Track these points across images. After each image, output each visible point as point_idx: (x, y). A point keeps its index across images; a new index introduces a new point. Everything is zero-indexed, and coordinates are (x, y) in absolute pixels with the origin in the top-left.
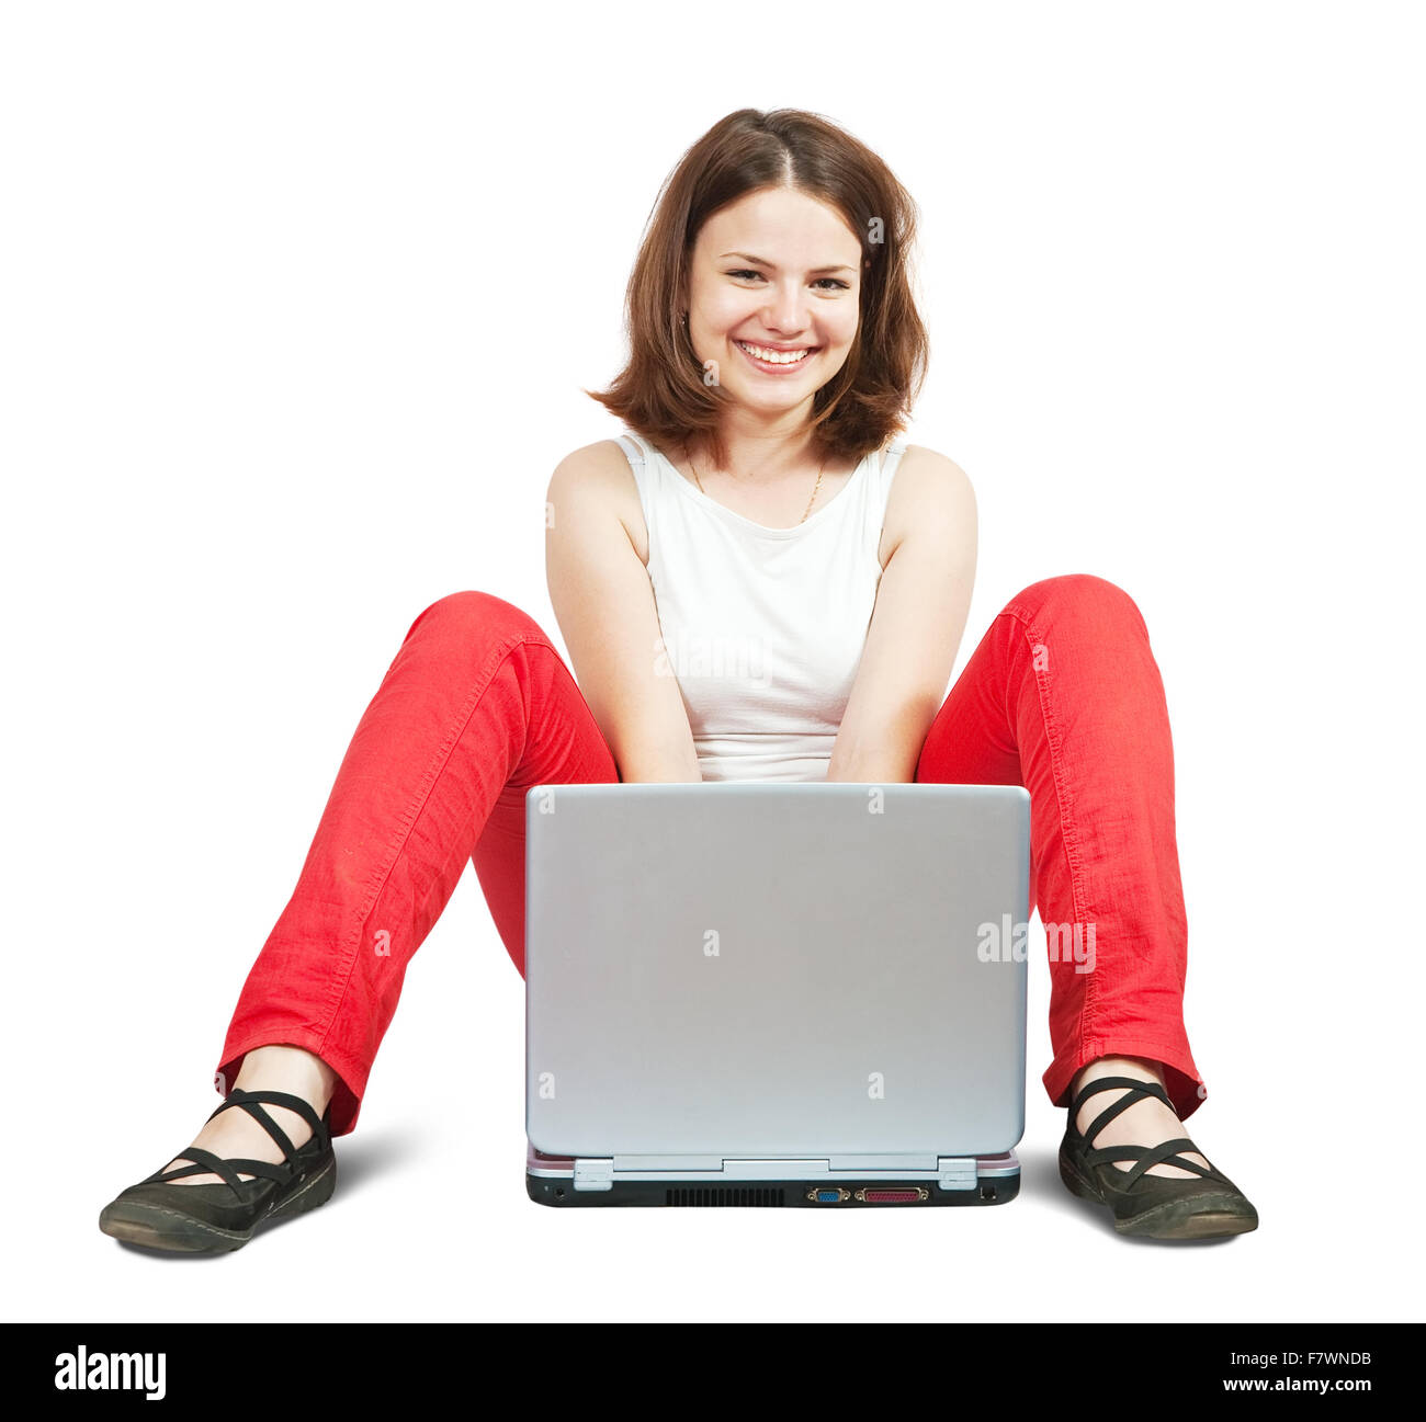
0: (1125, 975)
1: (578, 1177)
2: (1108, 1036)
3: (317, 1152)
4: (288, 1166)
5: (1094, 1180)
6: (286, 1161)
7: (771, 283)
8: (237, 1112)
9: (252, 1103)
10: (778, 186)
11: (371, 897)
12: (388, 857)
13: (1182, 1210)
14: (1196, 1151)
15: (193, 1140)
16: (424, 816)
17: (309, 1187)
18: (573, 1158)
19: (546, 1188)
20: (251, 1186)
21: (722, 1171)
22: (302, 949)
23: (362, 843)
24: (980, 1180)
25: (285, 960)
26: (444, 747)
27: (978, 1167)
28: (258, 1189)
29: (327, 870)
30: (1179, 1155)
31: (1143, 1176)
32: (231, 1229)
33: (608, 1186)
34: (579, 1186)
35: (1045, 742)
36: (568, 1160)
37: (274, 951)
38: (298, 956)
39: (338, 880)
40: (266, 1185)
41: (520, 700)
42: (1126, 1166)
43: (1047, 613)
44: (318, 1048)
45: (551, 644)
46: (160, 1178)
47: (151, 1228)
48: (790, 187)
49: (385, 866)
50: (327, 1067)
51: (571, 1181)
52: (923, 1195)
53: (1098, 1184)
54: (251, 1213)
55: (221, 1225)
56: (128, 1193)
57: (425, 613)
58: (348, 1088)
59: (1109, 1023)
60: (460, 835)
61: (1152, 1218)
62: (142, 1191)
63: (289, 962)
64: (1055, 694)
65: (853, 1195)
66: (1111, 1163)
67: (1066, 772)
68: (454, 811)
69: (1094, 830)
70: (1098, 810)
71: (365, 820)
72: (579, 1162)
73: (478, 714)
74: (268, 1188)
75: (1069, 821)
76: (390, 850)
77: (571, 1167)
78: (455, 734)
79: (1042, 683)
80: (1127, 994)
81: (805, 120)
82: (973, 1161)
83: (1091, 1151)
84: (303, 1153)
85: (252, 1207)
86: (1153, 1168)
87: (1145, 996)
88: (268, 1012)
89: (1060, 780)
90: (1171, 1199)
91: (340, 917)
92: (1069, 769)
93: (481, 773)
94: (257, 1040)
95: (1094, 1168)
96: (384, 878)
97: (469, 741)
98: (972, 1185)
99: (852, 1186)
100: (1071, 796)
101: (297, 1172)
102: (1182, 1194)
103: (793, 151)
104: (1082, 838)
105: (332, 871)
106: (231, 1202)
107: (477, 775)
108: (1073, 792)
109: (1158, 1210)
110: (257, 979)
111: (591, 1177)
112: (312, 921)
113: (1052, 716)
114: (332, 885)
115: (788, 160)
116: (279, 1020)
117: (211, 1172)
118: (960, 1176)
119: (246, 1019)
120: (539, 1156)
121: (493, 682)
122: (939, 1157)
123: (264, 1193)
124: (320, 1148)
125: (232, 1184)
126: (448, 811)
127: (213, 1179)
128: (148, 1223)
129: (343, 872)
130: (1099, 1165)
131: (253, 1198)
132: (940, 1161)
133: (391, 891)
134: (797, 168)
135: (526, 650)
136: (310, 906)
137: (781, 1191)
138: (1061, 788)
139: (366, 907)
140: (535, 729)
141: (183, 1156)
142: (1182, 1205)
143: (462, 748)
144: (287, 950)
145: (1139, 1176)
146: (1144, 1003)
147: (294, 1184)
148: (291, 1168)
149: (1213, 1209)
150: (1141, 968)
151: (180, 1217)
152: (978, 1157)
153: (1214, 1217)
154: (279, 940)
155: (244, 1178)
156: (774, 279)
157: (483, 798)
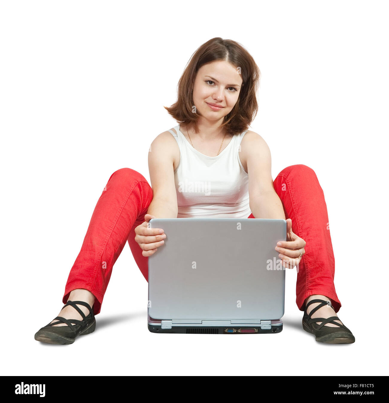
0: (317, 273)
1: (162, 325)
2: (313, 289)
3: (91, 318)
4: (84, 321)
5: (311, 327)
6: (83, 320)
7: (216, 86)
8: (70, 307)
9: (74, 304)
10: (224, 60)
11: (103, 249)
12: (107, 239)
13: (333, 336)
14: (339, 320)
15: (58, 315)
16: (116, 227)
17: (89, 327)
18: (161, 320)
19: (154, 328)
20: (75, 326)
21: (202, 324)
22: (85, 264)
23: (100, 235)
24: (272, 327)
25: (80, 267)
26: (120, 209)
27: (272, 323)
28: (76, 327)
29: (90, 243)
30: (334, 321)
31: (324, 326)
32: (70, 338)
33: (171, 328)
34: (163, 328)
35: (293, 210)
36: (160, 321)
37: (77, 264)
38: (84, 265)
39: (93, 245)
40: (78, 326)
41: (140, 197)
42: (320, 323)
43: (292, 175)
44: (90, 290)
45: (147, 182)
46: (50, 325)
47: (49, 338)
48: (227, 61)
49: (106, 241)
50: (93, 294)
51: (160, 326)
52: (256, 331)
53: (312, 328)
54: (75, 334)
55: (67, 337)
56: (42, 329)
57: (113, 174)
58: (98, 301)
59: (313, 286)
60: (125, 233)
61: (325, 338)
62: (45, 328)
63: (81, 267)
64: (295, 197)
65: (237, 331)
66: (315, 323)
67: (299, 218)
68: (123, 226)
69: (308, 233)
70: (309, 228)
71: (100, 229)
72: (163, 321)
73: (129, 200)
74: (79, 327)
75: (301, 231)
76: (107, 237)
77: (161, 323)
78: (123, 205)
79: (291, 194)
80: (318, 278)
81: (234, 44)
82: (270, 321)
83: (310, 319)
84: (87, 318)
85: (75, 332)
86: (327, 324)
87: (323, 278)
88: (76, 280)
89: (298, 220)
90: (330, 333)
91: (94, 254)
92: (300, 217)
93: (130, 216)
94: (74, 288)
95: (311, 324)
96: (106, 244)
97: (127, 207)
98: (270, 328)
99: (237, 328)
100: (301, 224)
101: (86, 323)
102: (333, 332)
103: (229, 52)
104: (304, 235)
105: (92, 243)
106: (70, 331)
107: (129, 216)
108: (301, 223)
109: (327, 336)
110: (73, 272)
111: (166, 325)
112: (87, 256)
113: (294, 203)
114: (92, 246)
115: (227, 54)
116: (79, 282)
117: (64, 323)
118: (266, 325)
119: (70, 283)
120: (151, 319)
121: (133, 192)
122: (261, 320)
123: (78, 328)
124: (92, 317)
125: (70, 326)
126: (122, 226)
127: (65, 325)
128: (48, 337)
129: (95, 243)
130: (312, 323)
131: (75, 330)
132: (261, 321)
133: (108, 248)
134: (229, 56)
135: (142, 183)
136: (86, 252)
137: (218, 329)
138: (298, 222)
139: (101, 252)
140: (144, 204)
141: (56, 319)
142: (333, 335)
143: (125, 209)
144: (81, 264)
145: (323, 326)
146: (322, 280)
147: (85, 327)
148: (85, 322)
149: (342, 336)
150: (321, 271)
151: (57, 335)
152: (272, 320)
153: (342, 339)
154: (78, 261)
155: (73, 324)
156: (217, 85)
157: (130, 223)
